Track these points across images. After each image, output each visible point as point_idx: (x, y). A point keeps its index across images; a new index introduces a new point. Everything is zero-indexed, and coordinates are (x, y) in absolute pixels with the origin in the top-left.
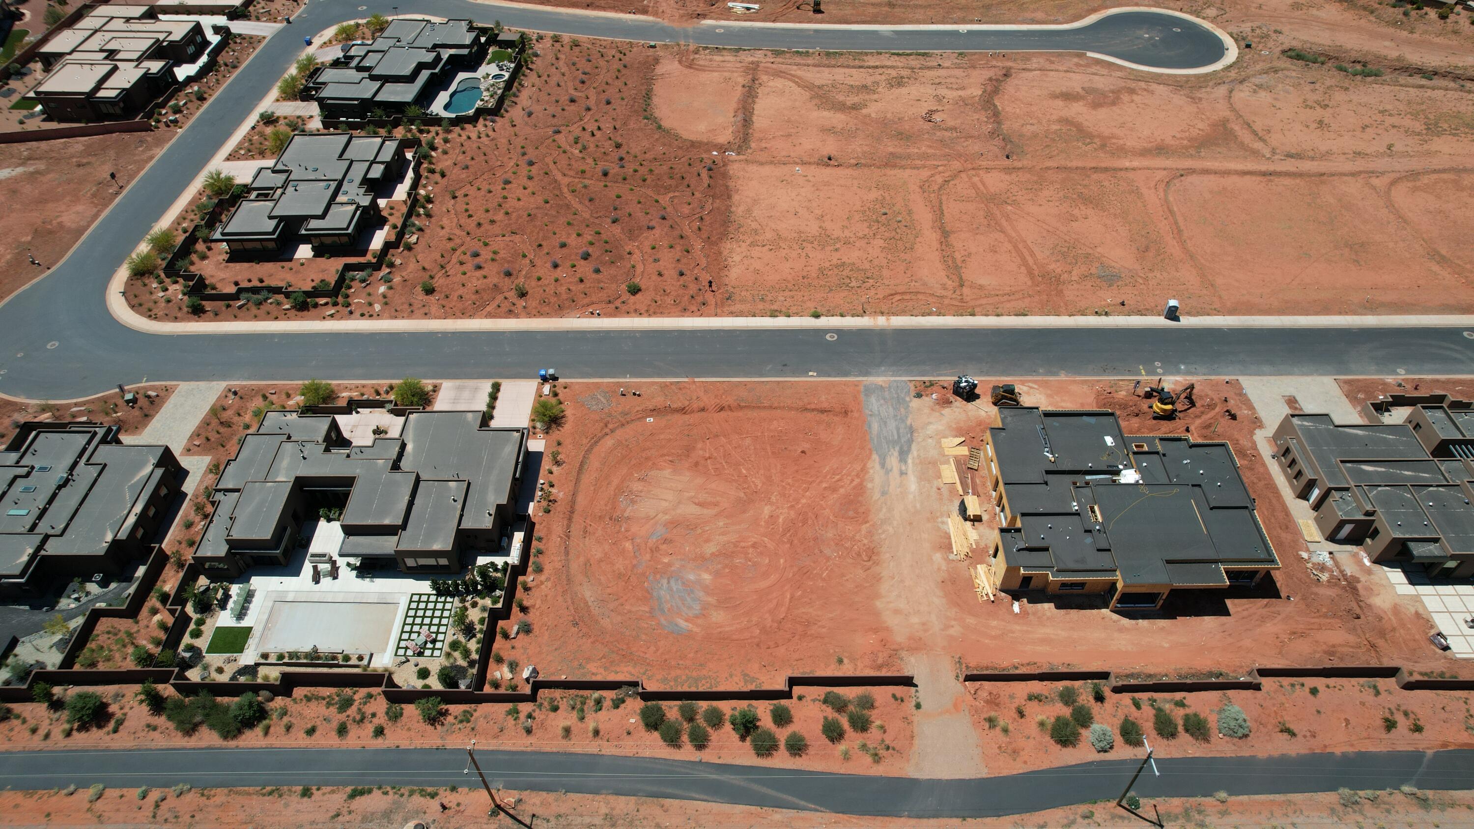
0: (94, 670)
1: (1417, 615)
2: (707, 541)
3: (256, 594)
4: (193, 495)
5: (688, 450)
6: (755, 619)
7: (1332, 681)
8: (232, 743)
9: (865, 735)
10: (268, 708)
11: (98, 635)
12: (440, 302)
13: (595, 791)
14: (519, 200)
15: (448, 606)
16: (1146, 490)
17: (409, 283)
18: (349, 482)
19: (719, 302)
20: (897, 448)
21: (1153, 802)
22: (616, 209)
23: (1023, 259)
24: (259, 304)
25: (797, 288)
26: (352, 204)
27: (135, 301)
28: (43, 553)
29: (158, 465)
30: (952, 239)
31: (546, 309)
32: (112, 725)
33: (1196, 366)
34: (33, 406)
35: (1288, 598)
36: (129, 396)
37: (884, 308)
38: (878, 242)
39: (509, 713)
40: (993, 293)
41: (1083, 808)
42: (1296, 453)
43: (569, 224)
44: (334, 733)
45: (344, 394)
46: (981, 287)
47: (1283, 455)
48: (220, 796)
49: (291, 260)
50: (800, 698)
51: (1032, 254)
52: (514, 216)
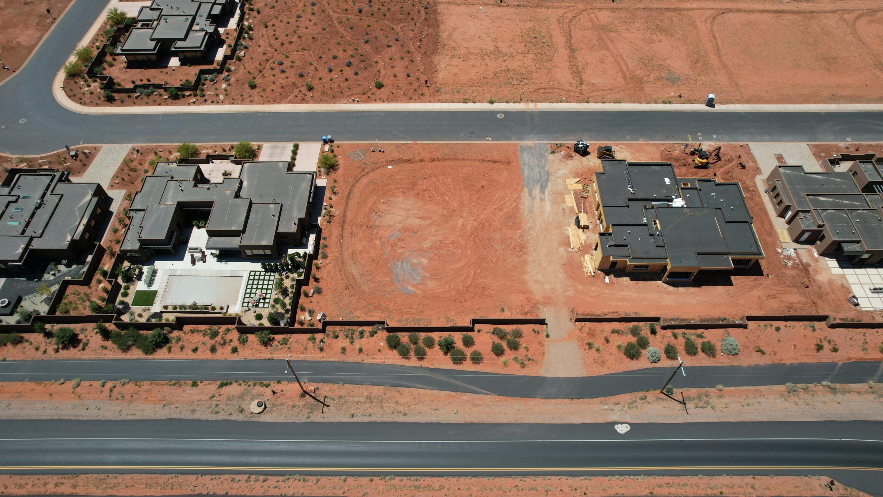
0: (68, 315)
1: (842, 285)
2: (425, 239)
3: (158, 271)
4: (117, 213)
5: (413, 185)
6: (453, 285)
7: (788, 323)
8: (151, 357)
9: (516, 352)
10: (169, 337)
11: (68, 295)
12: (260, 93)
13: (361, 383)
14: (307, 28)
15: (272, 278)
16: (687, 211)
17: (240, 82)
18: (210, 204)
19: (432, 94)
20: (539, 185)
21: (681, 390)
22: (367, 34)
23: (620, 67)
24: (149, 95)
25: (480, 84)
26: (202, 31)
27: (71, 93)
28: (31, 247)
29: (94, 195)
30: (577, 54)
31: (325, 98)
32: (81, 346)
33: (723, 136)
34: (15, 159)
35: (768, 275)
36: (73, 153)
37: (534, 98)
38: (531, 56)
39: (310, 339)
40: (600, 88)
41: (641, 394)
42: (780, 190)
43: (338, 43)
44: (208, 351)
45: (204, 151)
46: (593, 85)
47: (772, 191)
48: (146, 385)
49: (166, 67)
50: (479, 331)
51: (626, 64)
52: (304, 38)
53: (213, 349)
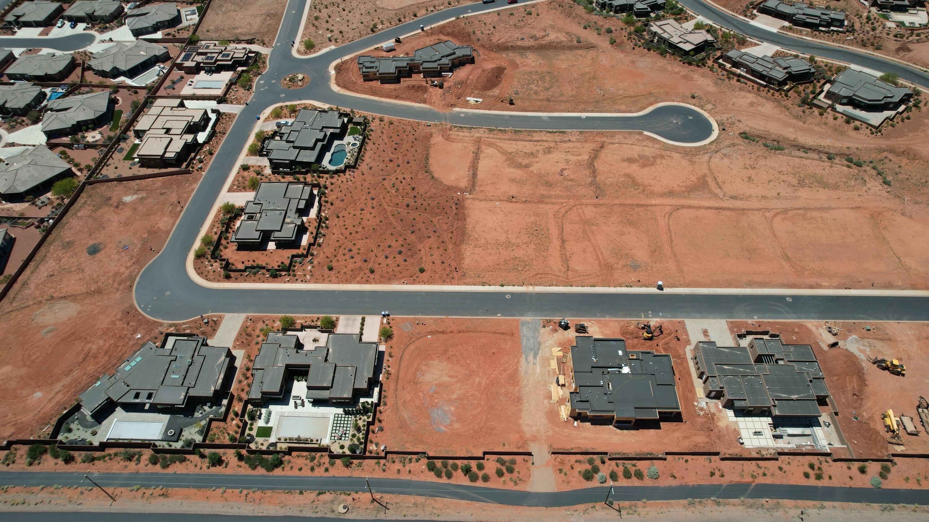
0: (214, 443)
1: (735, 430)
2: (453, 393)
3: (272, 413)
4: (240, 368)
5: (446, 351)
6: (471, 427)
7: (694, 457)
8: (270, 474)
9: (511, 474)
10: (283, 460)
11: (213, 429)
12: (336, 275)
13: (410, 494)
14: (368, 220)
15: (350, 419)
16: (631, 376)
17: (321, 264)
18: (308, 366)
19: (459, 278)
20: (533, 352)
21: (618, 503)
22: (413, 226)
23: (597, 256)
24: (255, 274)
25: (494, 270)
26: (293, 223)
27: (199, 271)
29: (227, 356)
30: (566, 245)
31: (383, 280)
32: (224, 465)
33: (667, 314)
34: (166, 323)
35: (686, 422)
36: (206, 321)
37: (532, 282)
38: (532, 246)
39: (376, 463)
40: (581, 274)
41: (592, 505)
42: (699, 359)
43: (392, 234)
44: (309, 470)
45: (298, 321)
46: (577, 271)
47: (695, 359)
48: (269, 493)
49: (266, 250)
51: (602, 254)
52: (367, 229)
53: (312, 469)
